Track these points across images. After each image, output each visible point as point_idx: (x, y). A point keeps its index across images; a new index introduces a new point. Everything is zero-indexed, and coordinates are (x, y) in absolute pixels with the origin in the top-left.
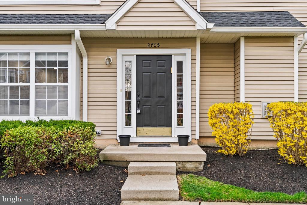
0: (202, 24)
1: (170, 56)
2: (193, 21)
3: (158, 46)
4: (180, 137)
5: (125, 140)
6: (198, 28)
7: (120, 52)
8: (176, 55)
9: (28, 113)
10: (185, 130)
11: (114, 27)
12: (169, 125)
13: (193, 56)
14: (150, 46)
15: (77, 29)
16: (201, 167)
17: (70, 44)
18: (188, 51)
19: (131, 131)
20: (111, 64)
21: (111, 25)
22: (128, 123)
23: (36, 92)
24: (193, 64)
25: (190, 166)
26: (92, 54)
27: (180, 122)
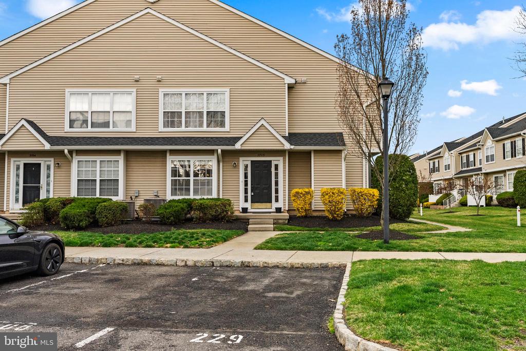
0: (287, 146)
1: (270, 161)
2: (282, 144)
3: (264, 156)
4: (276, 208)
5: (245, 210)
6: (286, 148)
7: (241, 159)
8: (274, 160)
9: (189, 195)
10: (280, 204)
11: (240, 148)
12: (270, 202)
13: (284, 161)
14: (259, 156)
15: (220, 149)
16: (287, 221)
17: (214, 155)
18: (281, 159)
19: (248, 205)
20: (236, 166)
21: (238, 146)
22: (246, 201)
23: (194, 183)
24: (284, 166)
25: (280, 221)
26: (226, 160)
27: (277, 200)
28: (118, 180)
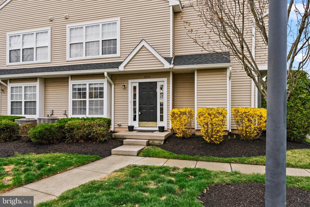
0: (167, 66)
1: (156, 82)
2: (162, 64)
3: (150, 77)
4: (159, 127)
5: (131, 129)
6: (165, 67)
7: (130, 81)
8: (159, 82)
9: (85, 114)
10: (163, 124)
11: (123, 70)
12: (156, 121)
13: (168, 82)
14: (145, 78)
15: (105, 71)
16: (162, 143)
18: (165, 79)
19: (136, 124)
20: (125, 88)
21: (121, 68)
23: (90, 103)
24: (168, 86)
25: (156, 142)
26: (116, 83)
28: (36, 101)
